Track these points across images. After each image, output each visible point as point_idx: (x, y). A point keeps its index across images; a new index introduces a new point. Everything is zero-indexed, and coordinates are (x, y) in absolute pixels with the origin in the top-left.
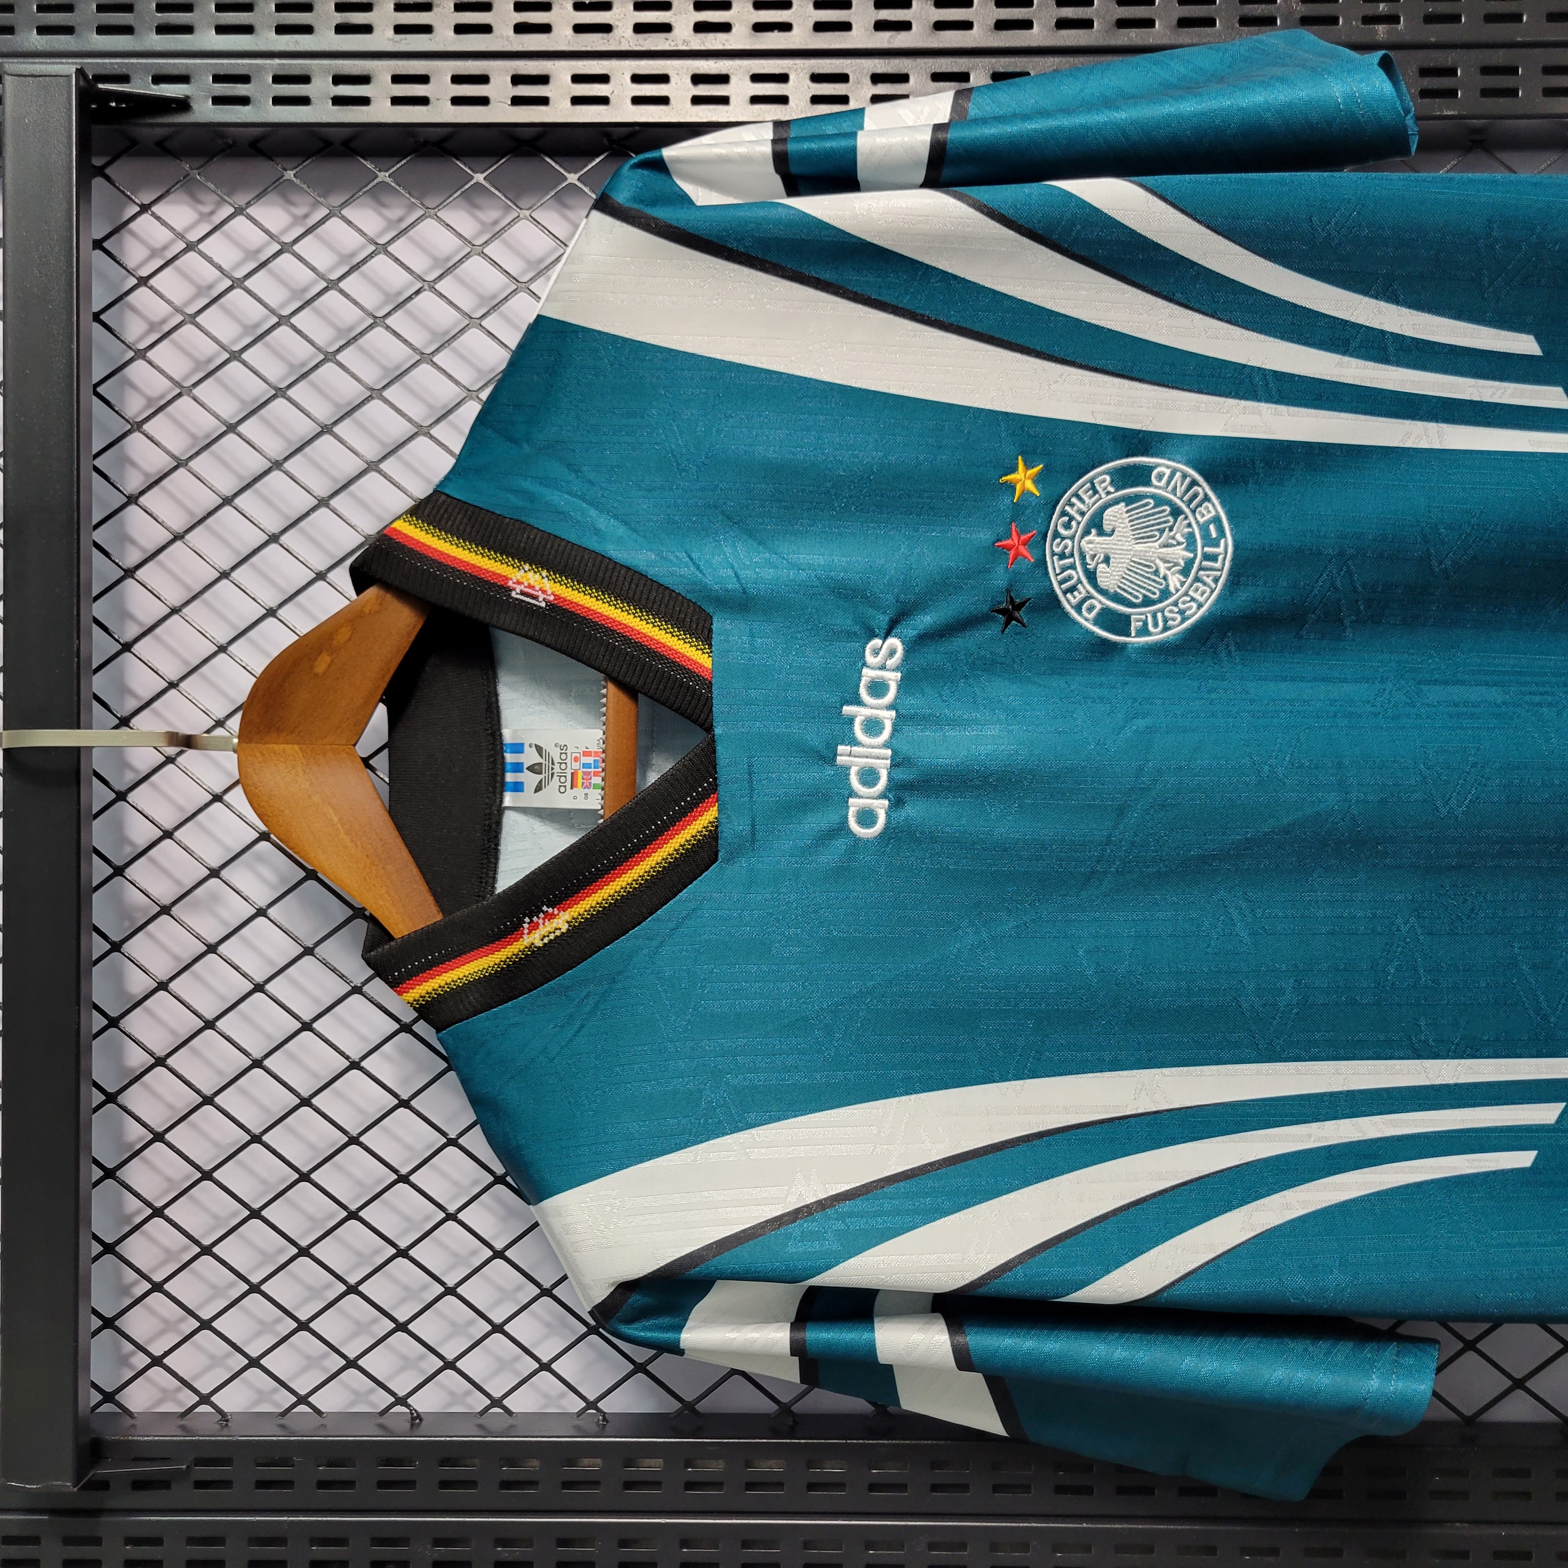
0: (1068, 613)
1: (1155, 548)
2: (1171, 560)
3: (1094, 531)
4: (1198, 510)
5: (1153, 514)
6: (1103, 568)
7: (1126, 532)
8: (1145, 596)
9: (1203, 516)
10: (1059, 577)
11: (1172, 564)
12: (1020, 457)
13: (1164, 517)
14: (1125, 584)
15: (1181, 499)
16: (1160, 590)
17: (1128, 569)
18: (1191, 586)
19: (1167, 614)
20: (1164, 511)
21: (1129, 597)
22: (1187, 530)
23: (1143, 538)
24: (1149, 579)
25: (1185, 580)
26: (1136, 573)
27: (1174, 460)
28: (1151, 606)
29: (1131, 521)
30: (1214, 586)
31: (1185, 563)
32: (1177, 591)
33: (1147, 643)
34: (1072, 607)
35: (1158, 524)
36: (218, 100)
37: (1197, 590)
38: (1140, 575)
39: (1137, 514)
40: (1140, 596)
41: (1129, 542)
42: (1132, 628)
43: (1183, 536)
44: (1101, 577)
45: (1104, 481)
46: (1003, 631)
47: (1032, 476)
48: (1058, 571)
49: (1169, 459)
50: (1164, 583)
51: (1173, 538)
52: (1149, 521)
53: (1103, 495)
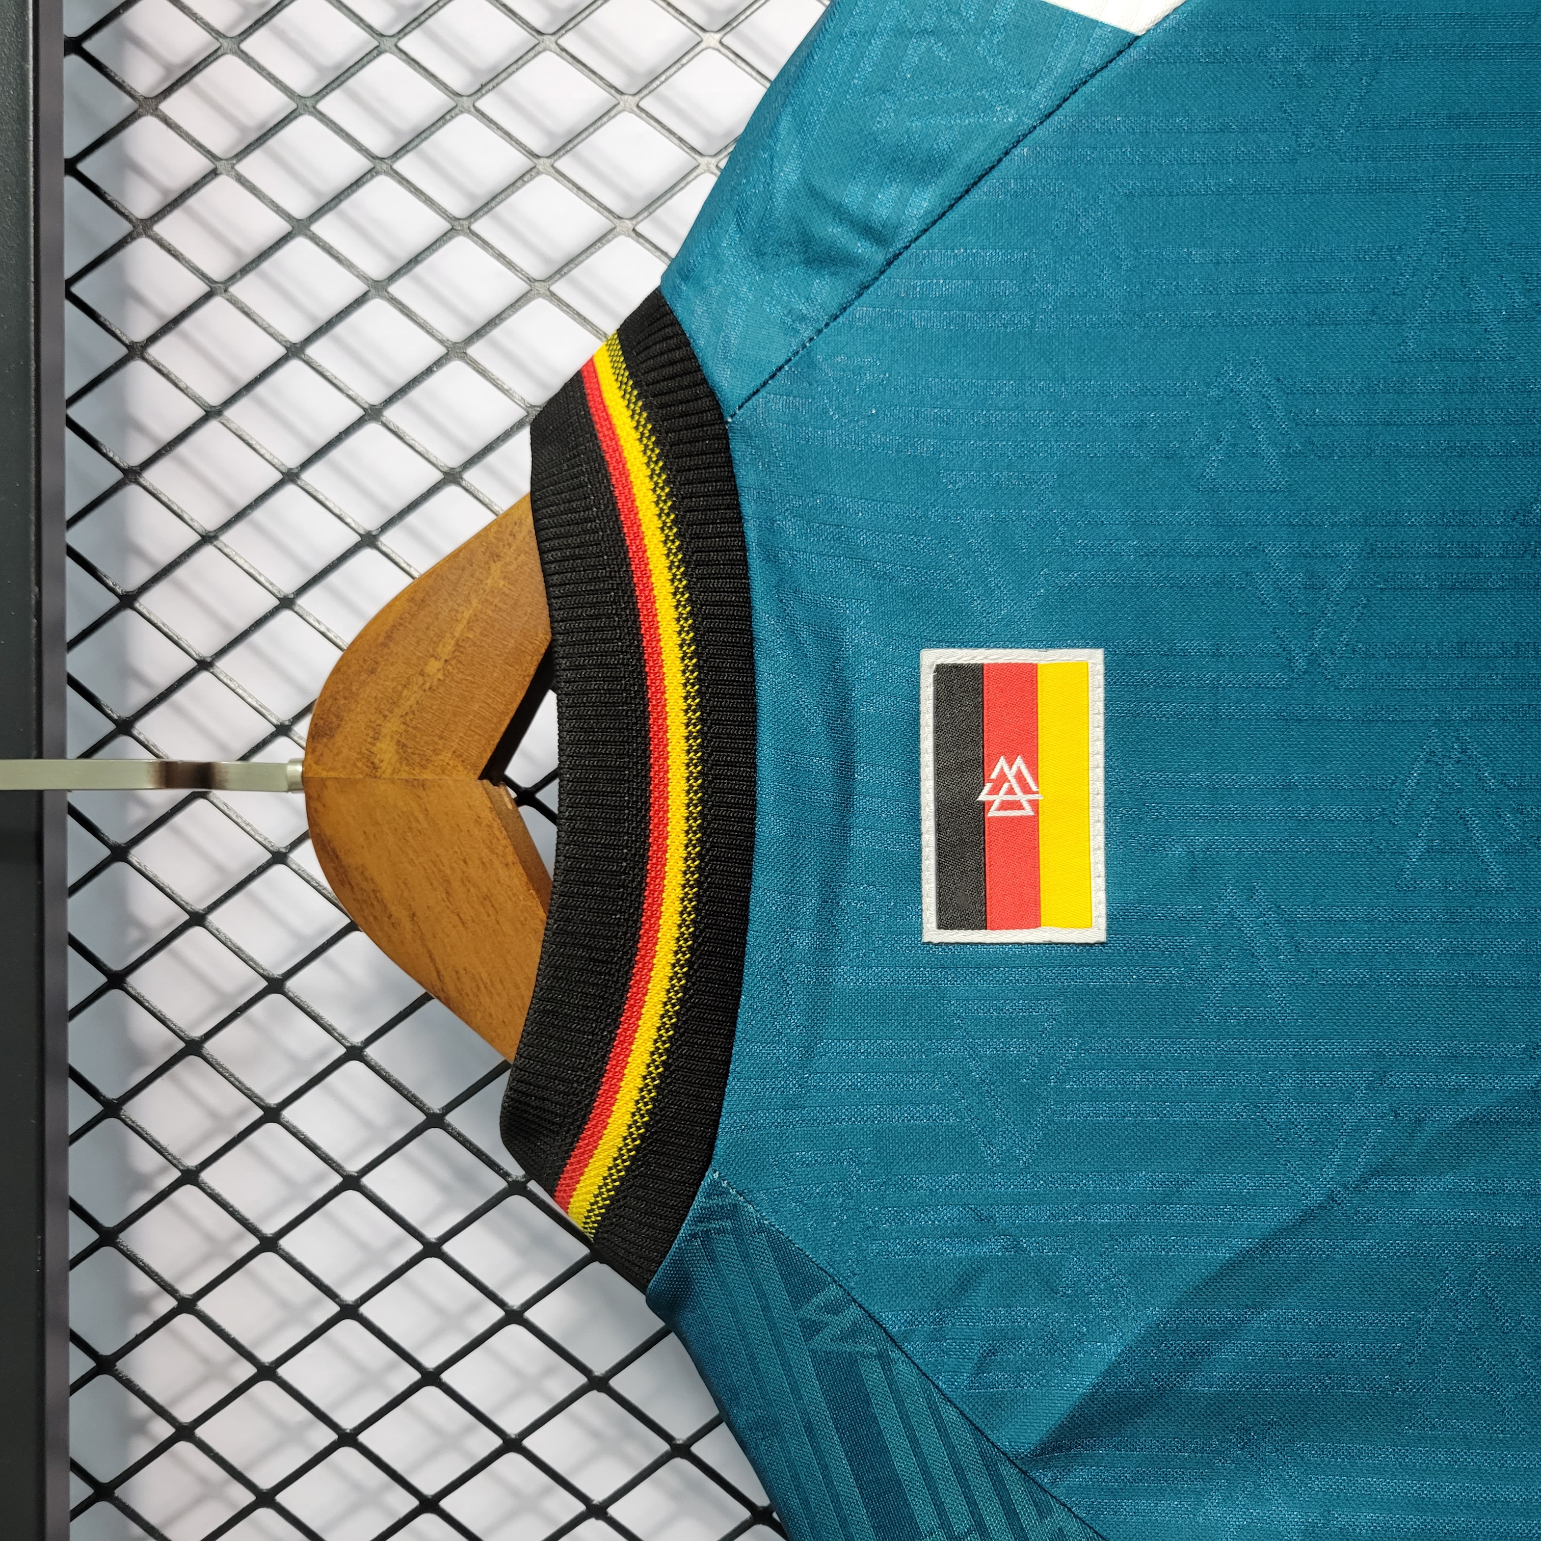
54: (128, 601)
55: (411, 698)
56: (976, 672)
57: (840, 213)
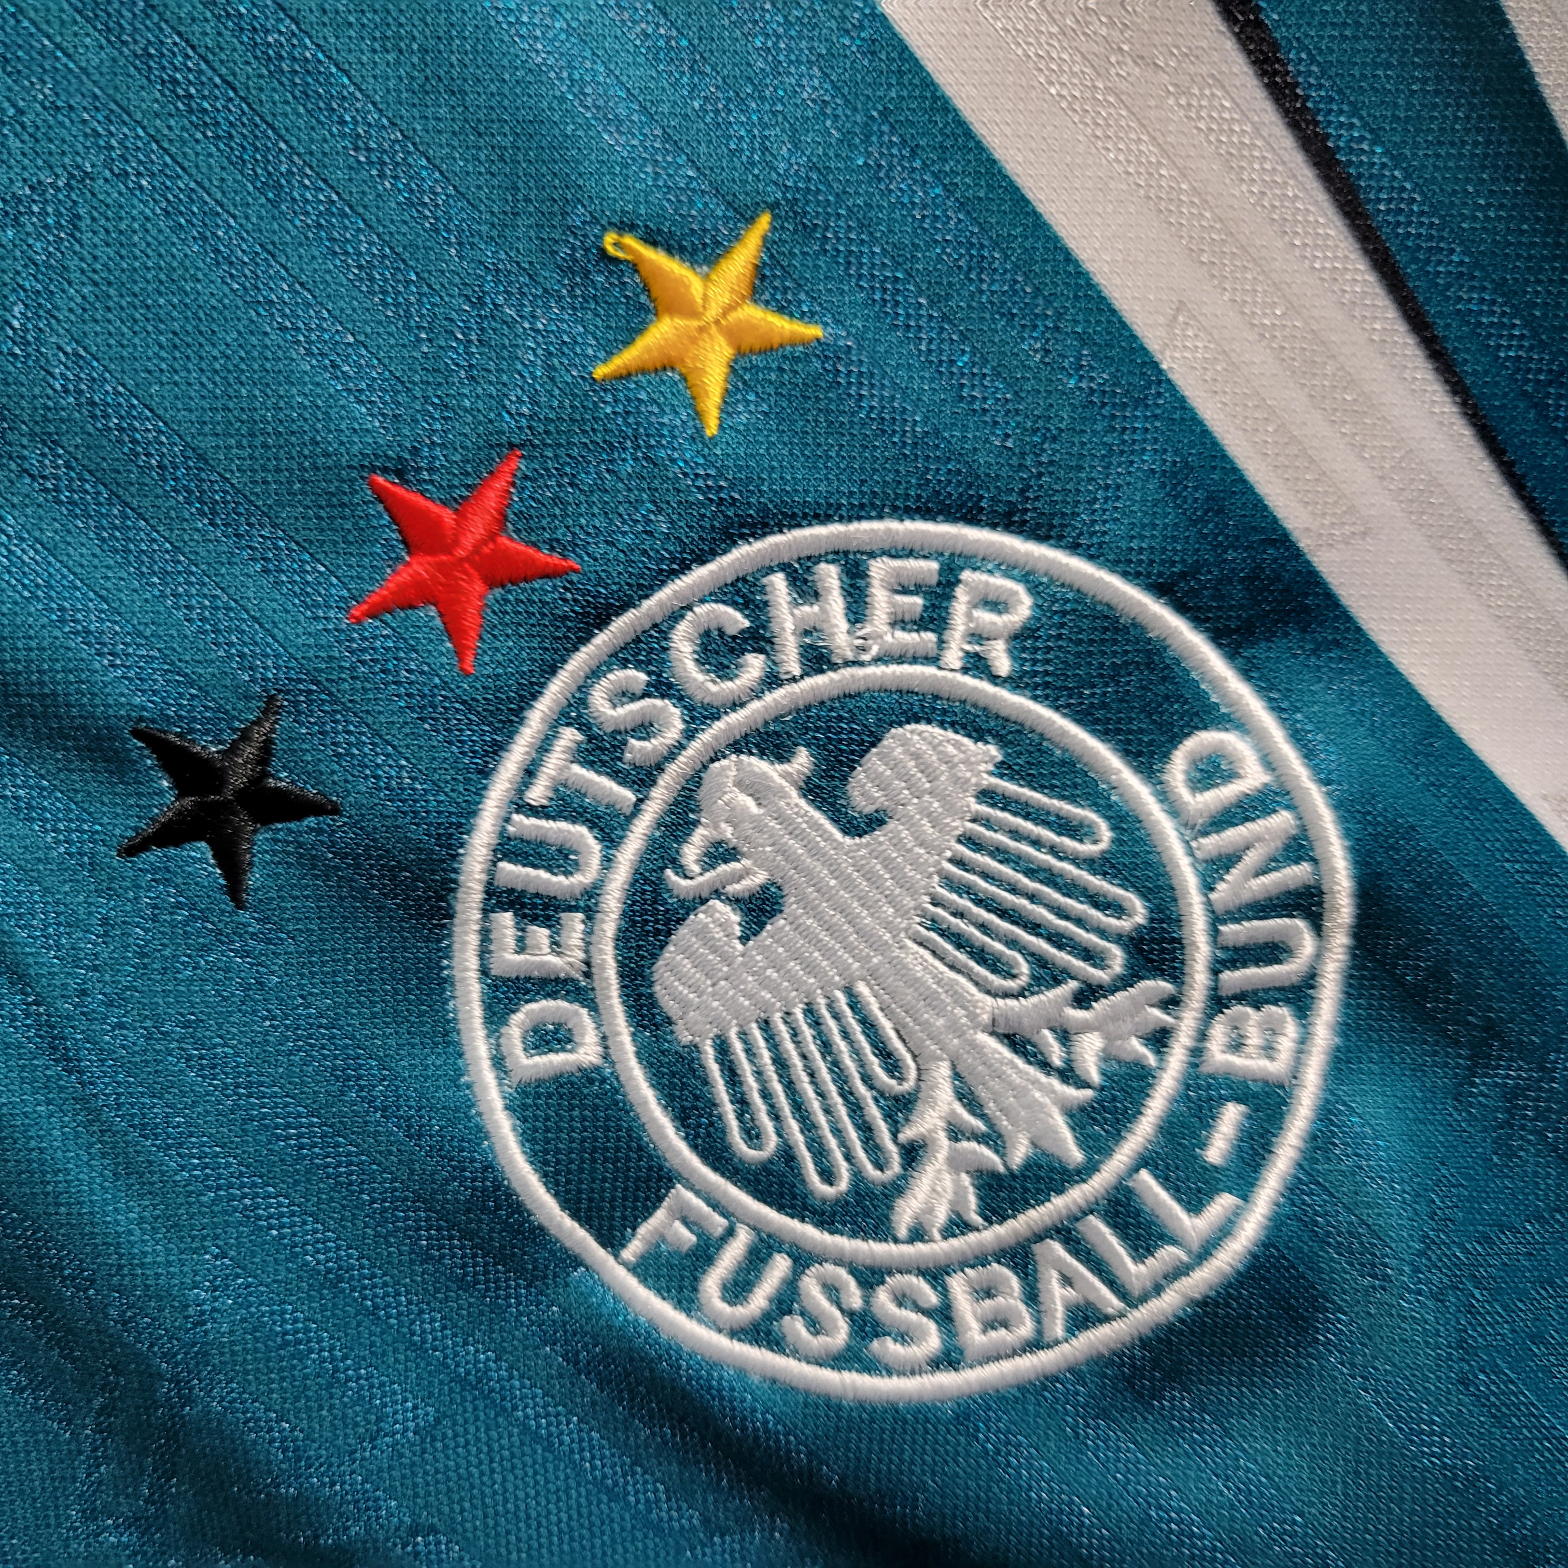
0: (448, 981)
1: (972, 1017)
2: (991, 1108)
3: (803, 760)
4: (1238, 1009)
5: (1071, 888)
6: (724, 926)
7: (915, 863)
8: (787, 1154)
9: (1237, 1046)
10: (524, 823)
11: (979, 1125)
12: (764, 222)
13: (1102, 932)
14: (750, 1052)
15: (1216, 919)
16: (857, 1175)
17: (810, 1011)
18: (980, 1260)
19: (811, 1286)
20: (1117, 909)
21: (729, 1110)
22: (1138, 1047)
23: (959, 941)
24: (856, 1108)
25: (977, 1220)
26: (826, 1047)
27: (1308, 754)
28: (781, 1208)
29: (969, 840)
30: (1058, 1329)
31: (1030, 1165)
32: (918, 1234)
33: (651, 1332)
34: (484, 972)
35: (1057, 939)
37: (987, 1292)
38: (836, 1066)
39: (1015, 834)
40: (772, 1142)
41: (901, 911)
42: (644, 1230)
43: (1106, 1057)
44: (687, 952)
45: (996, 605)
46: (131, 850)
47: (750, 341)
48: (537, 794)
49: (1297, 736)
50: (896, 1167)
51: (1065, 1036)
52: (1032, 897)
53: (953, 657)
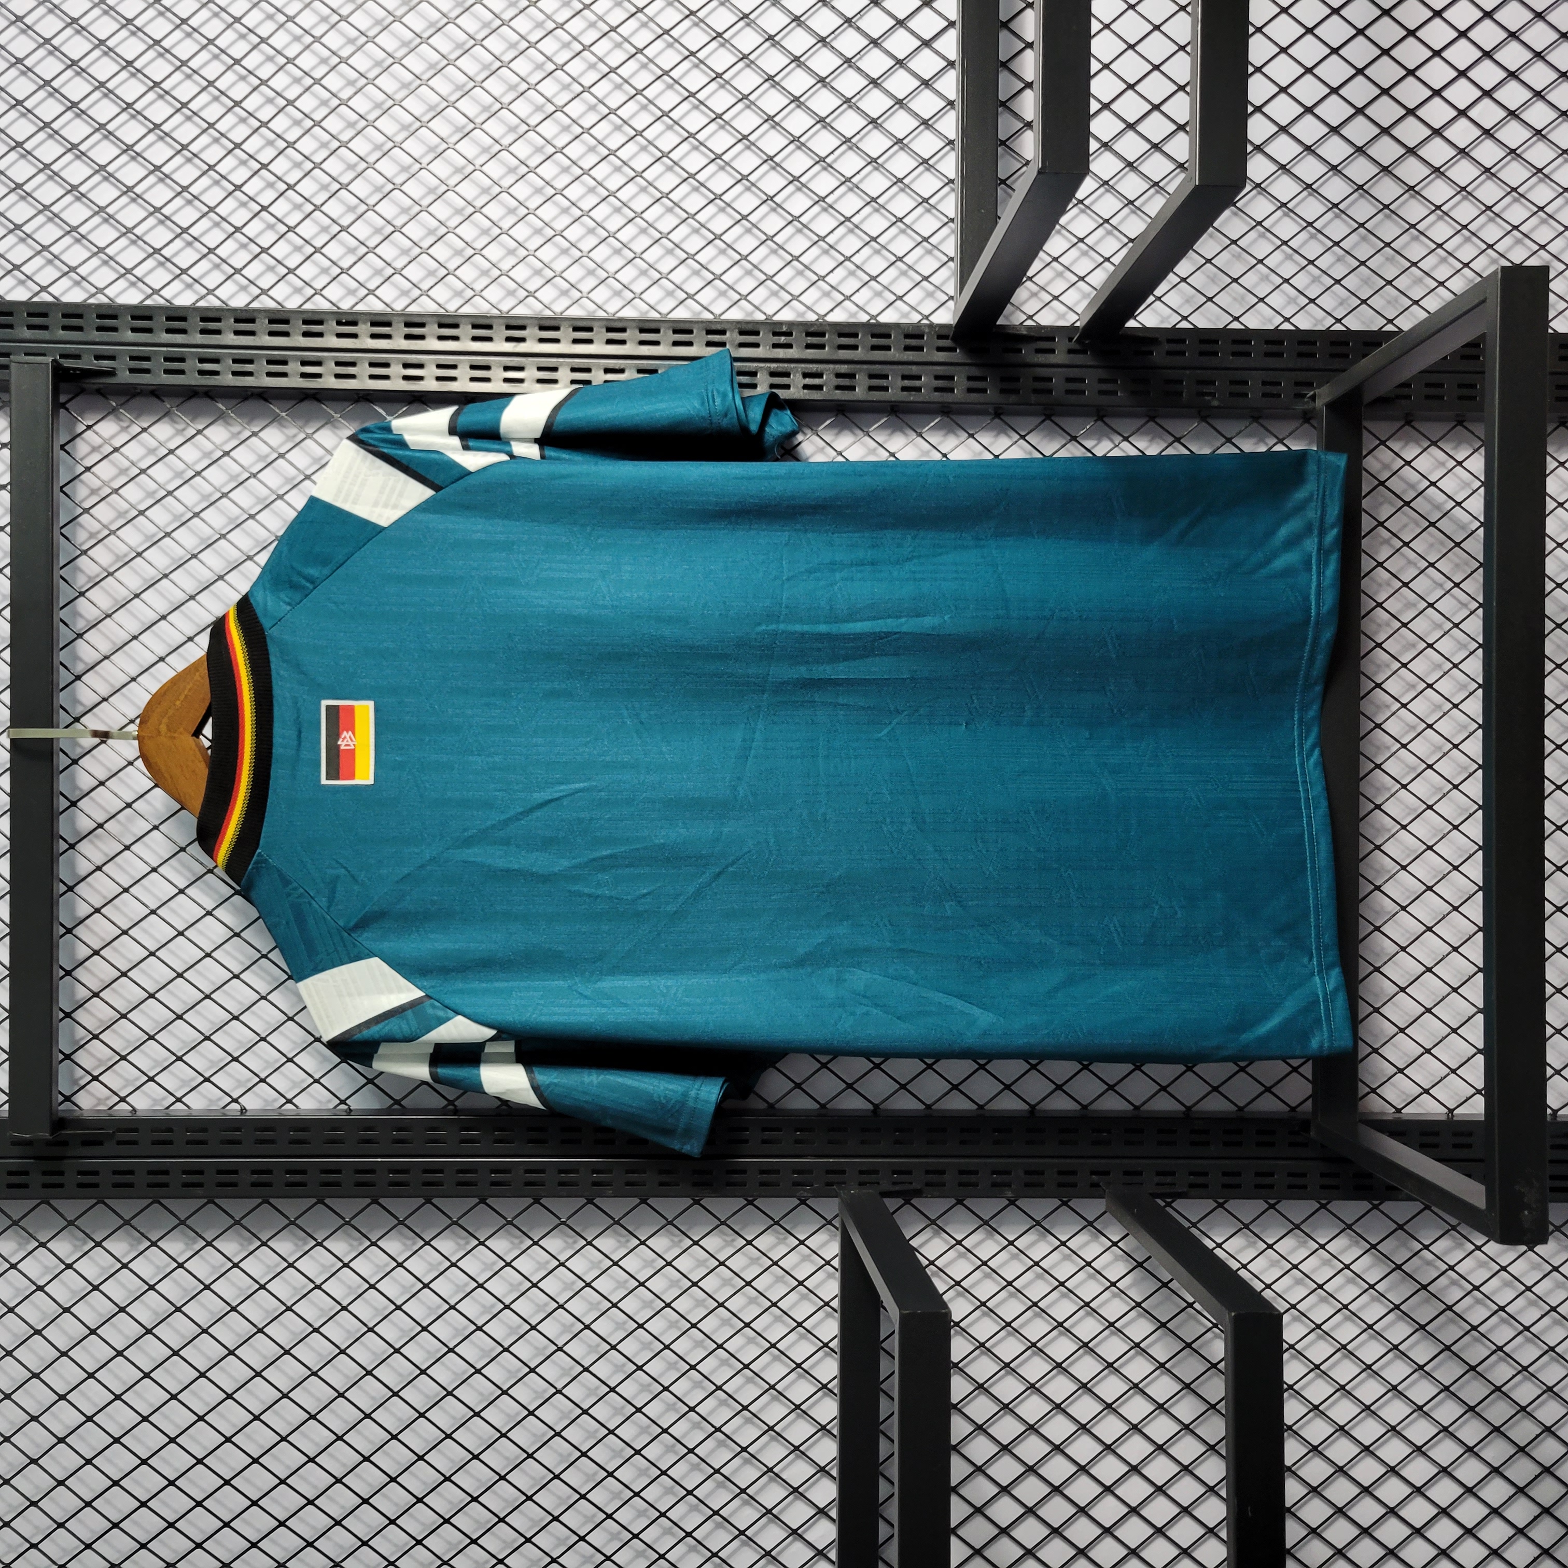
36: (132, 371)
54: (78, 678)
55: (171, 712)
56: (337, 707)
57: (300, 574)
